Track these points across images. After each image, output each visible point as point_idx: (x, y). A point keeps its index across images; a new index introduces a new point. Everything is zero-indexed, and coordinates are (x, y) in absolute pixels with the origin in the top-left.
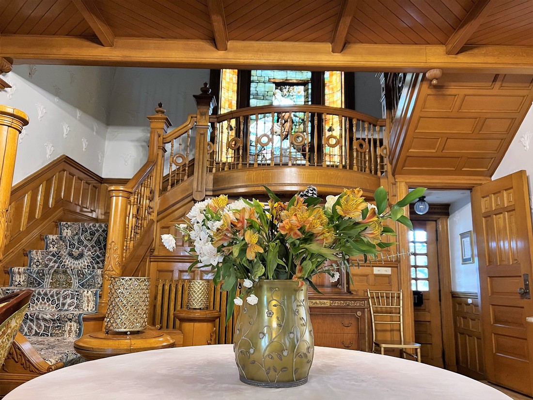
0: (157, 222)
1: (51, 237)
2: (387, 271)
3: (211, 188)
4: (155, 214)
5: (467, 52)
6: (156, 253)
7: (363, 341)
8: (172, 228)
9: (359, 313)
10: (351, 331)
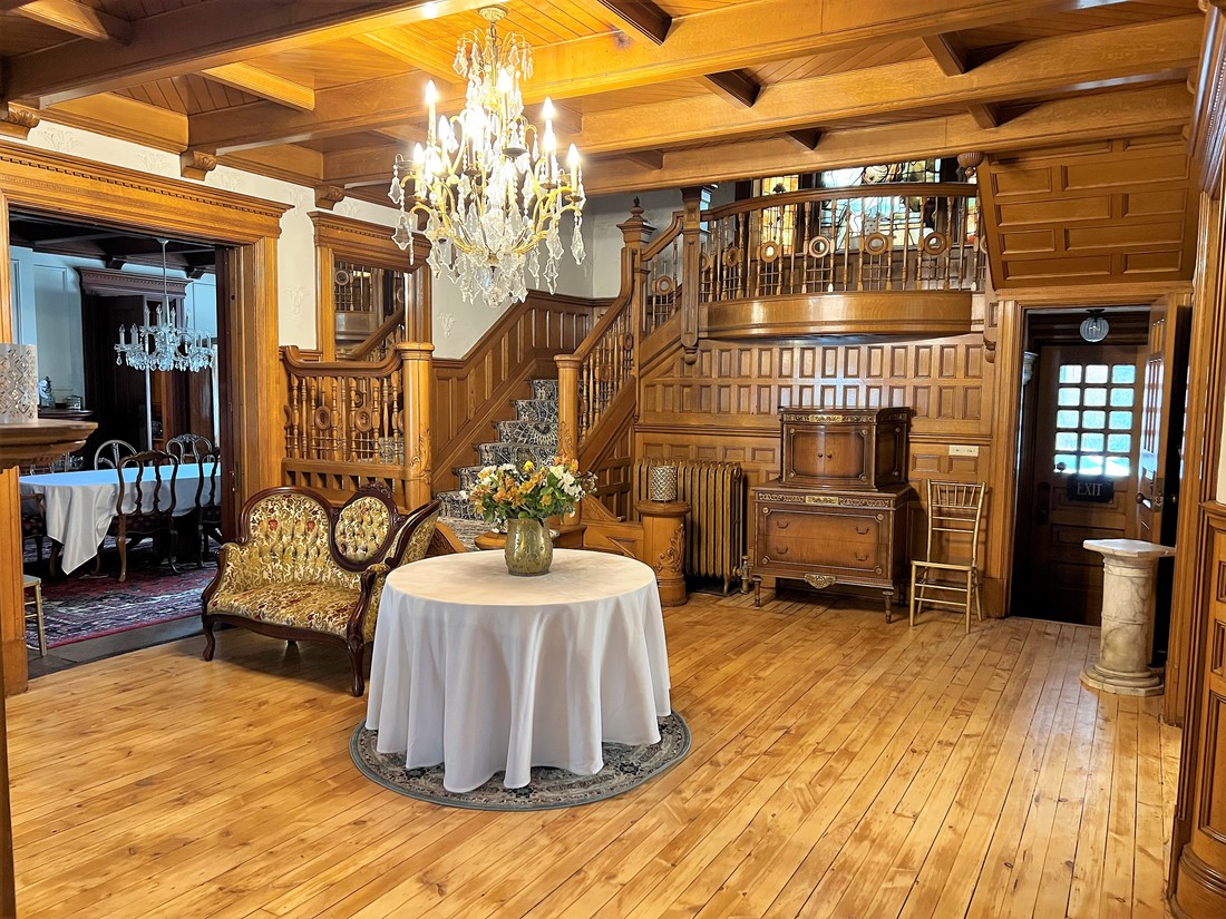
0: (640, 379)
1: (520, 403)
2: (973, 451)
3: (706, 327)
4: (636, 368)
5: (1019, 119)
6: (641, 421)
7: (884, 555)
8: (659, 387)
9: (880, 517)
10: (867, 541)
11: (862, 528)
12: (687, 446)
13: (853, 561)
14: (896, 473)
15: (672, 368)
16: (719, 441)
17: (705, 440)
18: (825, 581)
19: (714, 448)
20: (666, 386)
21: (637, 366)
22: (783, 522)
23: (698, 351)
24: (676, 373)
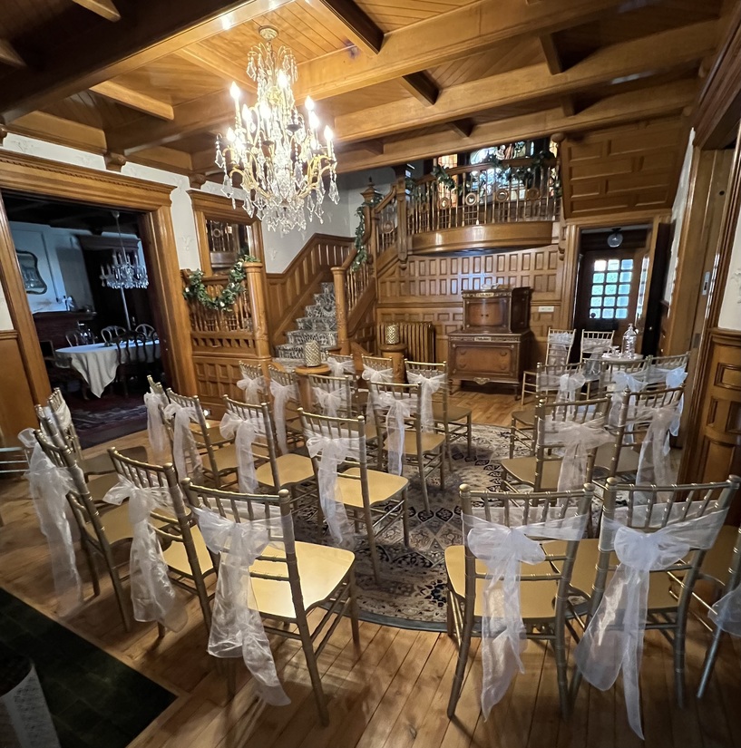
0: (377, 279)
1: (316, 296)
2: (551, 309)
3: (411, 248)
4: (375, 273)
6: (379, 302)
7: (514, 366)
8: (388, 283)
9: (513, 347)
10: (506, 359)
11: (503, 353)
12: (404, 314)
13: (498, 370)
14: (523, 323)
15: (394, 272)
16: (420, 310)
17: (414, 310)
18: (484, 381)
19: (418, 314)
20: (392, 282)
22: (463, 351)
23: (408, 262)
24: (396, 275)
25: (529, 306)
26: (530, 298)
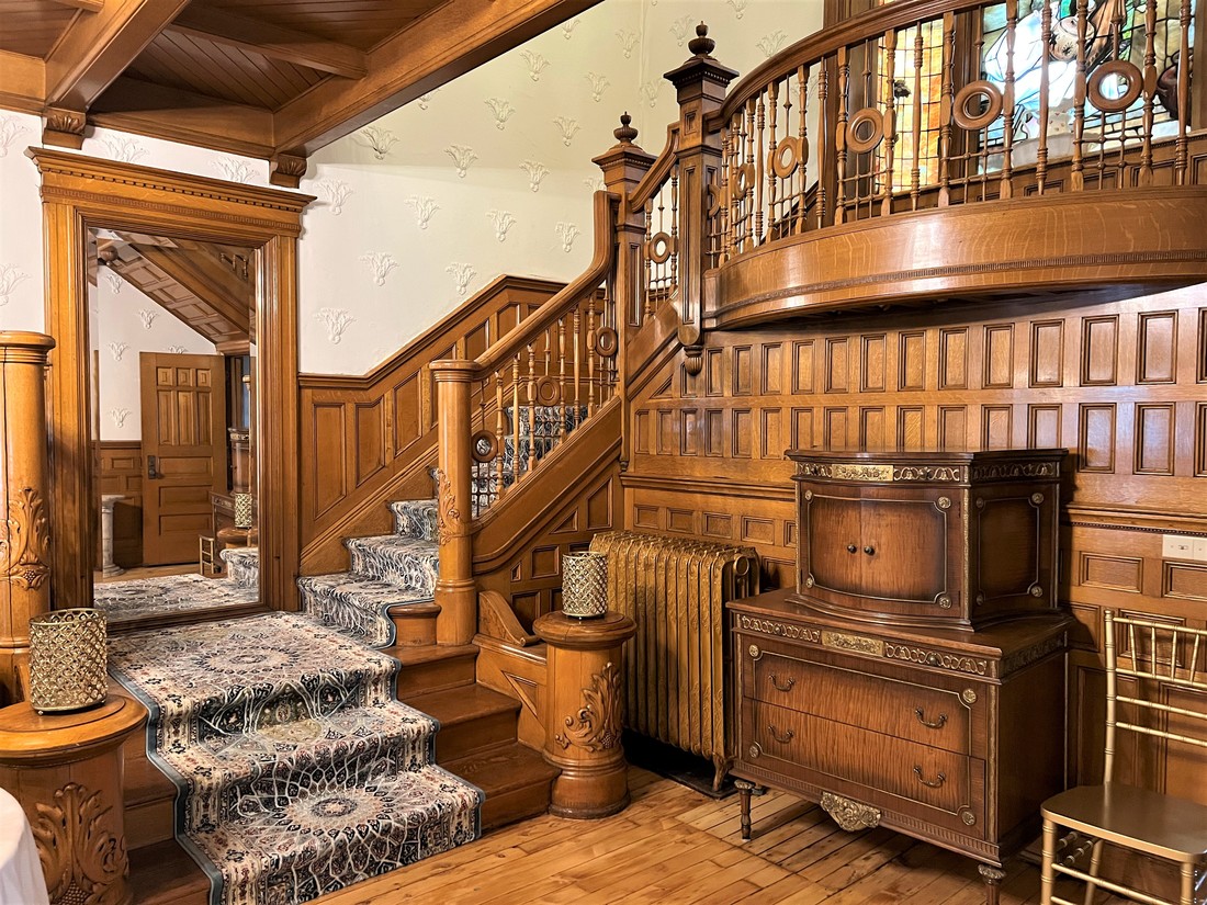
0: (627, 402)
3: (712, 309)
4: (621, 384)
6: (631, 470)
7: (978, 782)
8: (653, 414)
9: (970, 696)
10: (943, 744)
11: (932, 714)
12: (691, 513)
13: (914, 783)
14: (1036, 591)
15: (668, 384)
16: (733, 505)
17: (717, 503)
18: (860, 817)
19: (729, 518)
20: (663, 412)
21: (622, 381)
22: (785, 677)
23: (705, 353)
24: (674, 391)
25: (1067, 524)
26: (1069, 490)
